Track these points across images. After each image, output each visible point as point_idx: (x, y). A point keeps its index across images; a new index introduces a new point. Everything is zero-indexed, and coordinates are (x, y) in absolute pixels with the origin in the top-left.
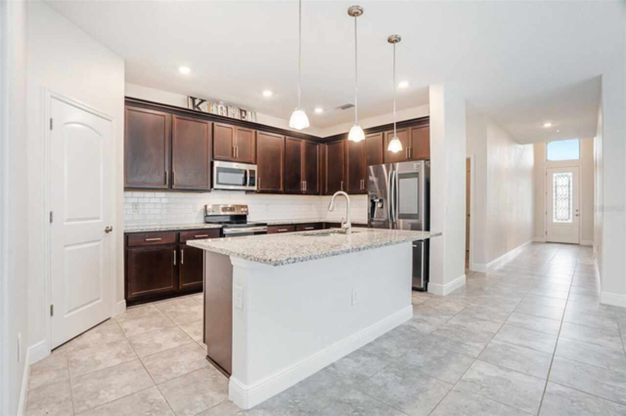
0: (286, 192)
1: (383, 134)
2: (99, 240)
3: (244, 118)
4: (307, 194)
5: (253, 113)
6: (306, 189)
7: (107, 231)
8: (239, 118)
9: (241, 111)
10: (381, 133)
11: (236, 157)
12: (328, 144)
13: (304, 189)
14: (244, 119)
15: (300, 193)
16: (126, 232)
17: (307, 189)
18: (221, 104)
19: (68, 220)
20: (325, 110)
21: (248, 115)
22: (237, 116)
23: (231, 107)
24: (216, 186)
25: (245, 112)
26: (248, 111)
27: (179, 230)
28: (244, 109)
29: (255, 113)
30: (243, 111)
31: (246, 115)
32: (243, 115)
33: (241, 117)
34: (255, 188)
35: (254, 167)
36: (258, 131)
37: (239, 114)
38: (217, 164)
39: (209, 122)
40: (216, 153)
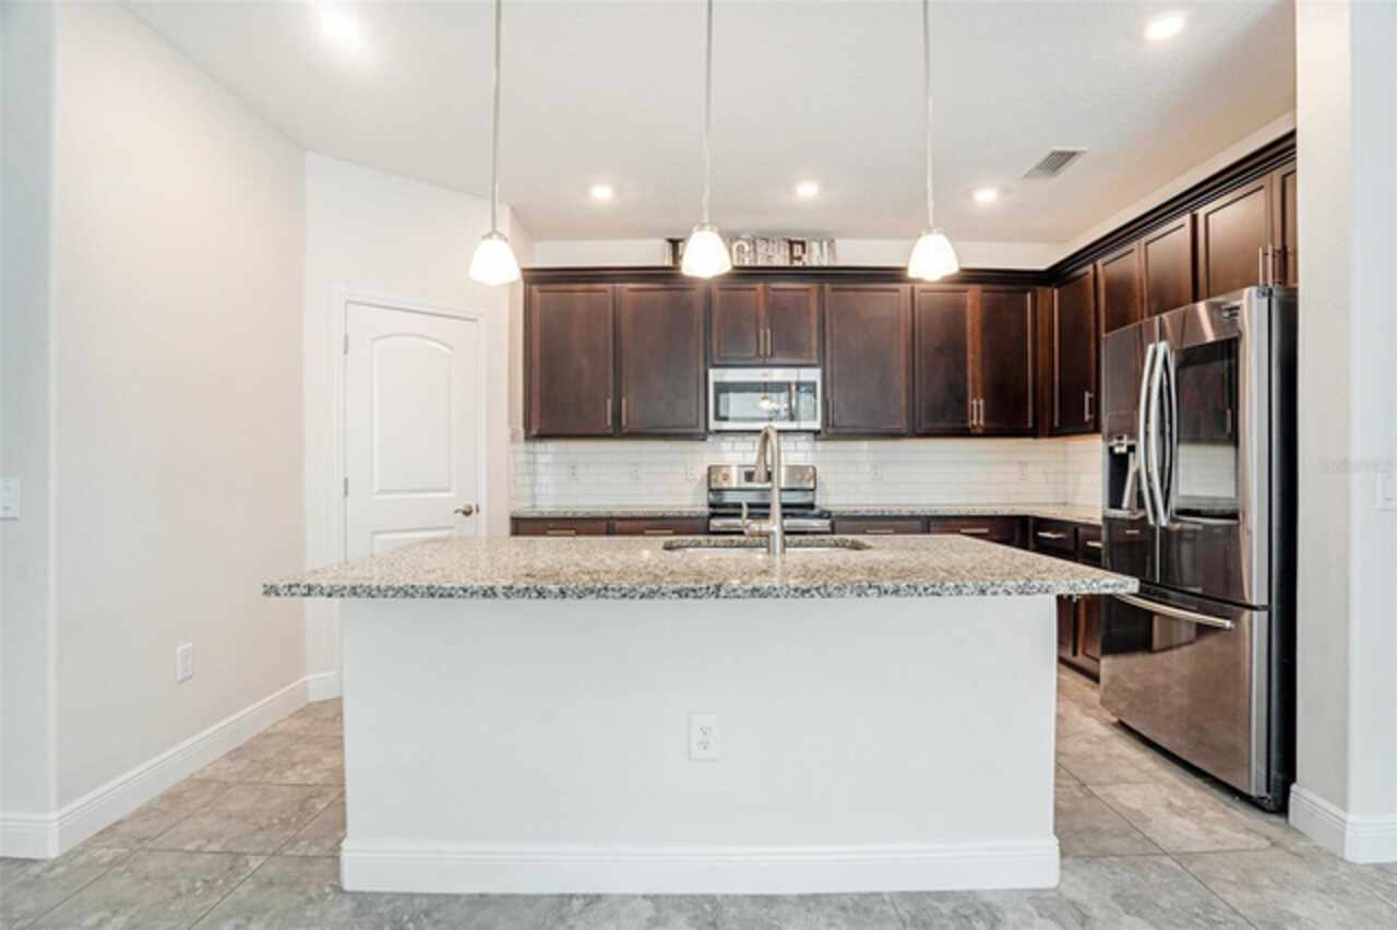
0: (919, 431)
1: (1194, 219)
2: (452, 527)
3: (799, 258)
4: (988, 433)
5: (825, 244)
6: (982, 422)
7: (467, 513)
8: (787, 264)
9: (791, 243)
10: (1187, 218)
11: (765, 354)
12: (1058, 287)
13: (977, 419)
14: (797, 264)
15: (965, 432)
16: (515, 515)
17: (986, 419)
18: (743, 240)
19: (381, 492)
20: (1005, 191)
21: (811, 251)
22: (780, 259)
23: (767, 240)
24: (713, 425)
25: (803, 244)
26: (810, 241)
27: (612, 518)
28: (800, 239)
29: (831, 243)
30: (798, 242)
31: (804, 252)
32: (796, 254)
33: (792, 258)
34: (817, 424)
35: (814, 375)
36: (827, 286)
37: (786, 251)
38: (716, 375)
39: (700, 286)
40: (716, 352)
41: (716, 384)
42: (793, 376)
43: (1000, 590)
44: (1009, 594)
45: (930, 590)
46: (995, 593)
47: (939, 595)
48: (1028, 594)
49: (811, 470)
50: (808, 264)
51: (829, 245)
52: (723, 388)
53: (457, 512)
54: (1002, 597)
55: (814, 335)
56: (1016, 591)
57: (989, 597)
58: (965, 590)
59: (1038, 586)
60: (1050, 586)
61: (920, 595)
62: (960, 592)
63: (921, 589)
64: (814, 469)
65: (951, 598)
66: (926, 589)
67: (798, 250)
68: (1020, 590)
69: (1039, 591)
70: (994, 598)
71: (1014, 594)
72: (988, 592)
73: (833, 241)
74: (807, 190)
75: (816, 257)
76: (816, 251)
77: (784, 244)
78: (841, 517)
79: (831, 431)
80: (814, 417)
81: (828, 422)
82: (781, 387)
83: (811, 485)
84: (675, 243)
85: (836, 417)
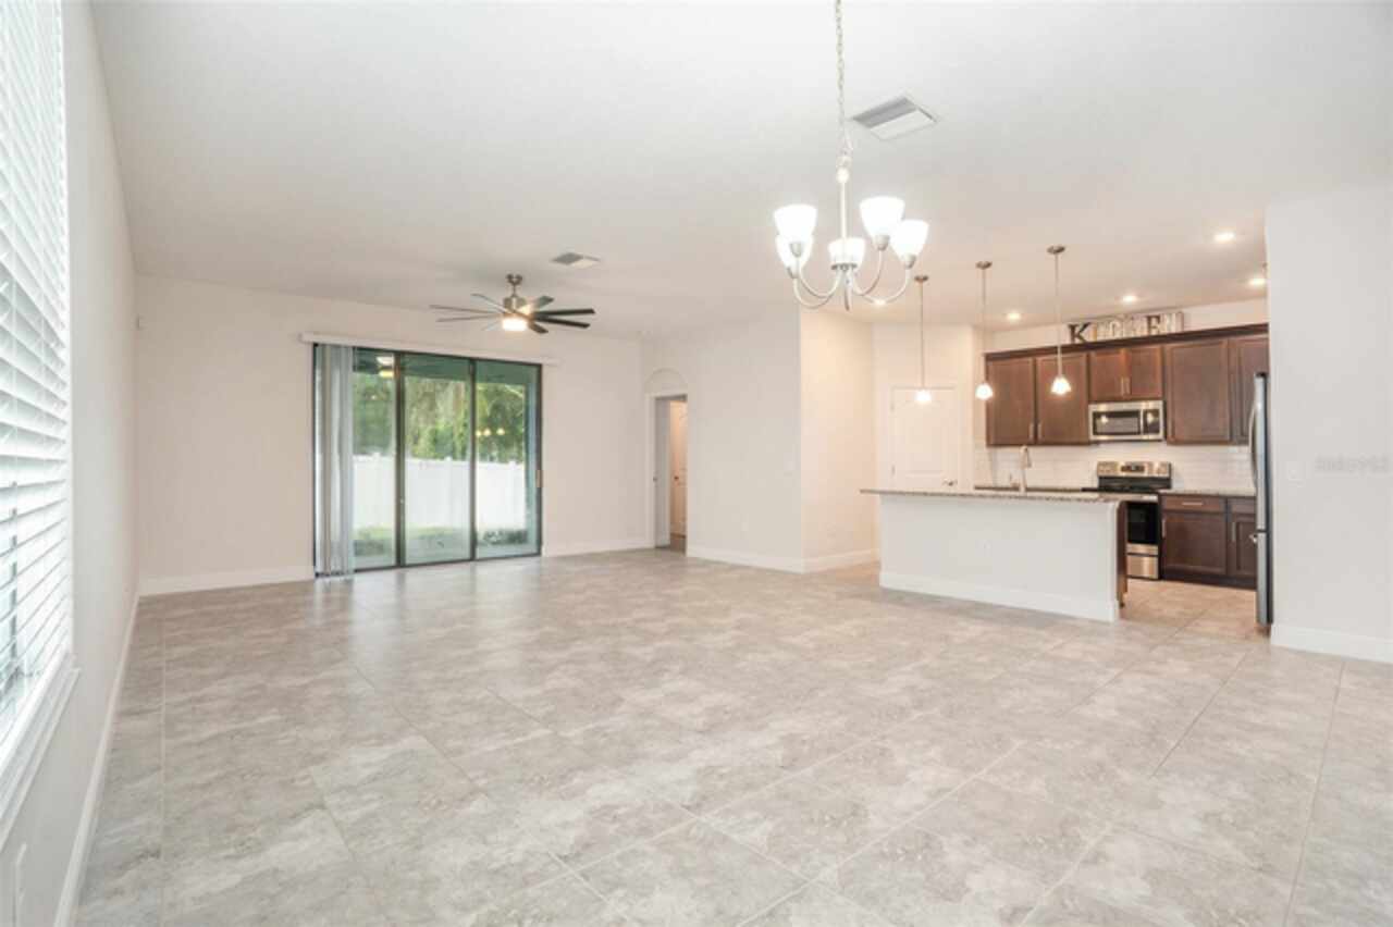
3: (1155, 329)
8: (1145, 333)
9: (1149, 317)
11: (1126, 393)
14: (1154, 333)
18: (1118, 319)
21: (1164, 321)
23: (1133, 318)
24: (1093, 438)
25: (1158, 318)
26: (1164, 314)
28: (1157, 313)
30: (1155, 317)
31: (1159, 322)
32: (1153, 325)
34: (1161, 435)
35: (1158, 405)
36: (1169, 346)
37: (1145, 324)
38: (1093, 408)
39: (1084, 355)
40: (1095, 394)
41: (1094, 413)
42: (1143, 406)
49: (1167, 466)
50: (1162, 332)
51: (1178, 315)
53: (944, 483)
55: (1159, 379)
64: (1170, 465)
67: (1154, 322)
73: (1181, 311)
74: (1130, 299)
75: (1170, 326)
76: (1167, 322)
77: (1145, 320)
78: (1166, 495)
79: (1173, 440)
80: (1157, 431)
81: (1170, 434)
82: (1135, 414)
83: (1167, 475)
84: (1073, 328)
85: (1176, 431)
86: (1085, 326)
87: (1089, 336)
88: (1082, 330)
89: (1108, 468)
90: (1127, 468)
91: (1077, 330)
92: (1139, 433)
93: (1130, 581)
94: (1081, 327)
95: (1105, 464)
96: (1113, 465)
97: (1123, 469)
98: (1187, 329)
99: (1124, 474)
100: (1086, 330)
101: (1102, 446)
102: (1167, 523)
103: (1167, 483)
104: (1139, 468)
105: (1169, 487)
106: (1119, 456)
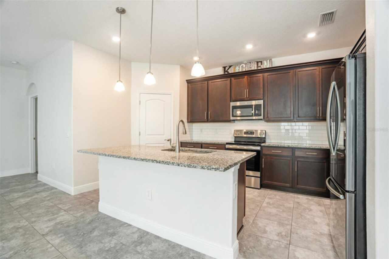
3: (260, 67)
5: (268, 61)
6: (321, 115)
8: (256, 69)
9: (258, 62)
11: (247, 97)
13: (319, 114)
14: (259, 68)
19: (148, 135)
21: (264, 64)
22: (254, 67)
23: (250, 63)
24: (232, 118)
25: (261, 62)
26: (264, 60)
27: (202, 143)
28: (261, 61)
29: (270, 60)
30: (260, 62)
31: (262, 64)
32: (259, 66)
33: (258, 67)
34: (262, 117)
35: (261, 102)
36: (266, 74)
37: (256, 66)
38: (232, 104)
39: (229, 79)
40: (233, 98)
41: (233, 107)
42: (254, 103)
43: (183, 165)
44: (185, 167)
45: (167, 163)
46: (182, 166)
47: (169, 164)
48: (190, 167)
49: (264, 132)
50: (263, 68)
51: (270, 61)
52: (235, 107)
53: (165, 140)
54: (184, 167)
55: (262, 90)
56: (187, 166)
57: (180, 167)
58: (174, 164)
59: (193, 165)
60: (196, 166)
61: (164, 164)
62: (173, 165)
63: (165, 163)
64: (265, 131)
65: (171, 166)
66: (166, 163)
67: (259, 64)
68: (188, 166)
69: (193, 167)
70: (181, 167)
71: (186, 167)
72: (180, 165)
73: (271, 59)
74: (249, 47)
75: (266, 65)
76: (265, 64)
77: (256, 63)
78: (264, 146)
79: (267, 119)
80: (261, 115)
81: (266, 116)
82: (250, 107)
83: (264, 136)
84: (225, 68)
85: (269, 115)
86: (230, 67)
87: (231, 71)
88: (228, 69)
89: (239, 133)
90: (246, 133)
91: (227, 69)
92: (252, 116)
93: (247, 189)
94: (228, 67)
95: (237, 131)
96: (241, 131)
97: (245, 133)
98: (273, 66)
99: (245, 136)
100: (230, 69)
101: (236, 122)
102: (264, 160)
103: (263, 140)
104: (252, 133)
105: (264, 142)
106: (244, 127)
